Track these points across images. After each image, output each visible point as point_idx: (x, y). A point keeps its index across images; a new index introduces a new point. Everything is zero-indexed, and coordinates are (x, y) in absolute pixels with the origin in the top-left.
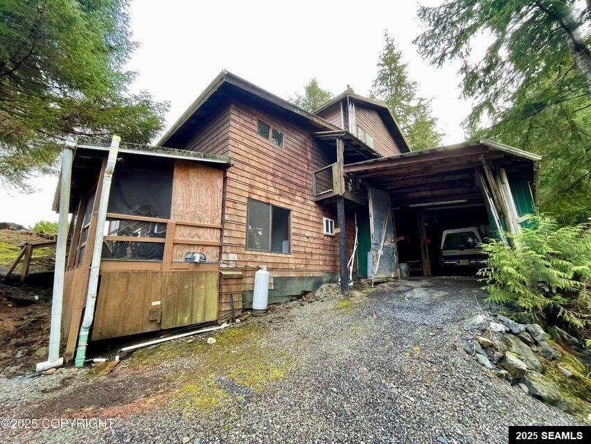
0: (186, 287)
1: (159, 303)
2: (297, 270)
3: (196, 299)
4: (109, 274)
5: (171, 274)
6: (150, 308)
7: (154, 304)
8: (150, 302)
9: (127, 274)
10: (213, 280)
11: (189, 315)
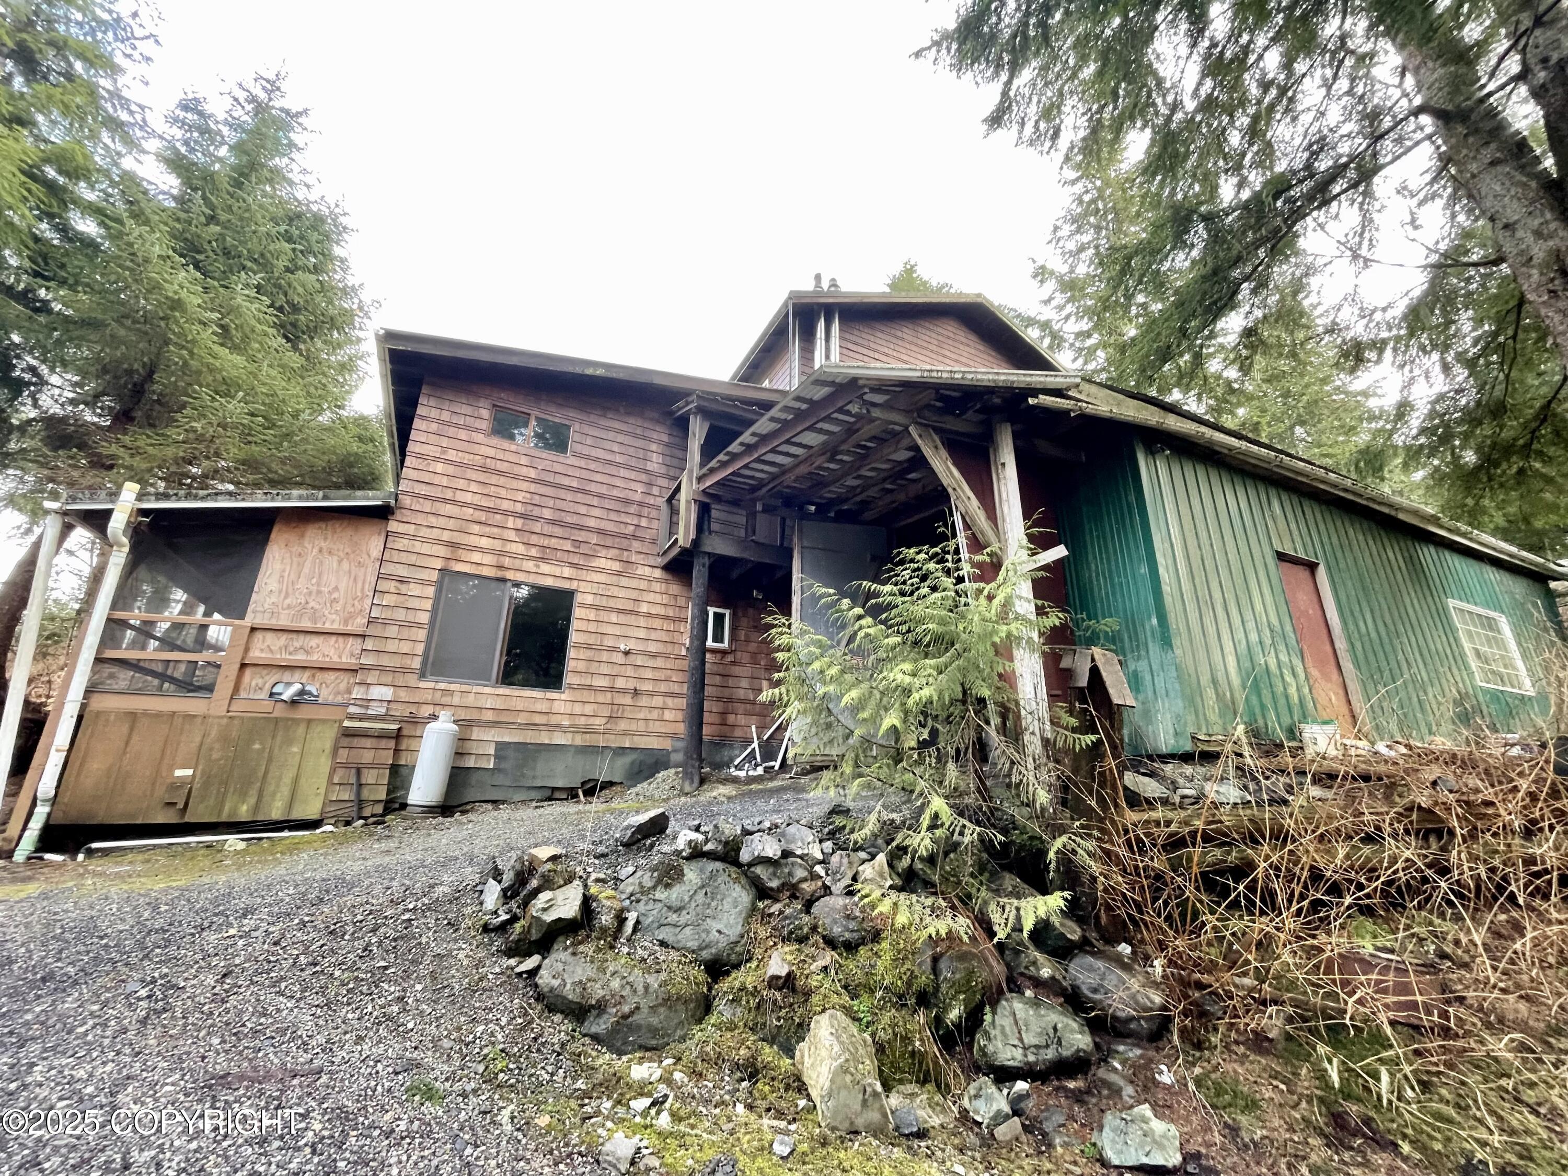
0: (257, 746)
1: (189, 772)
2: (576, 730)
3: (274, 772)
4: (98, 714)
5: (225, 721)
6: (169, 781)
7: (178, 773)
8: (172, 768)
9: (133, 717)
10: (325, 738)
11: (252, 800)
